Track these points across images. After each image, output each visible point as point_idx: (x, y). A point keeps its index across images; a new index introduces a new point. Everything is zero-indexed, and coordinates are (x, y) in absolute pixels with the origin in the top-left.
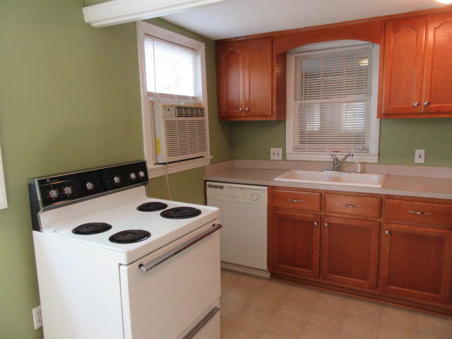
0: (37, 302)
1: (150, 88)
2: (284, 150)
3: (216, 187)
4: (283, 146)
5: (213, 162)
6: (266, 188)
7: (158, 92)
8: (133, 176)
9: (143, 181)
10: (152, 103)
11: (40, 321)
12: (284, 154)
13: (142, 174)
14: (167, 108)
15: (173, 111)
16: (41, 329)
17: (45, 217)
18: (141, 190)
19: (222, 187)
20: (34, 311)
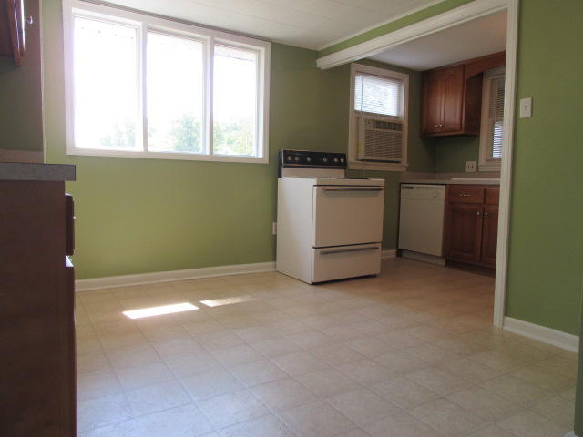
0: (275, 220)
1: (358, 107)
2: (477, 163)
3: (408, 188)
4: (477, 159)
5: (409, 169)
6: (444, 186)
7: (363, 110)
8: (336, 160)
9: (343, 166)
10: (358, 118)
11: (276, 230)
12: (477, 167)
13: (342, 160)
14: (368, 121)
15: (372, 124)
16: (275, 236)
17: (284, 170)
18: (341, 173)
19: (412, 188)
20: (274, 224)
